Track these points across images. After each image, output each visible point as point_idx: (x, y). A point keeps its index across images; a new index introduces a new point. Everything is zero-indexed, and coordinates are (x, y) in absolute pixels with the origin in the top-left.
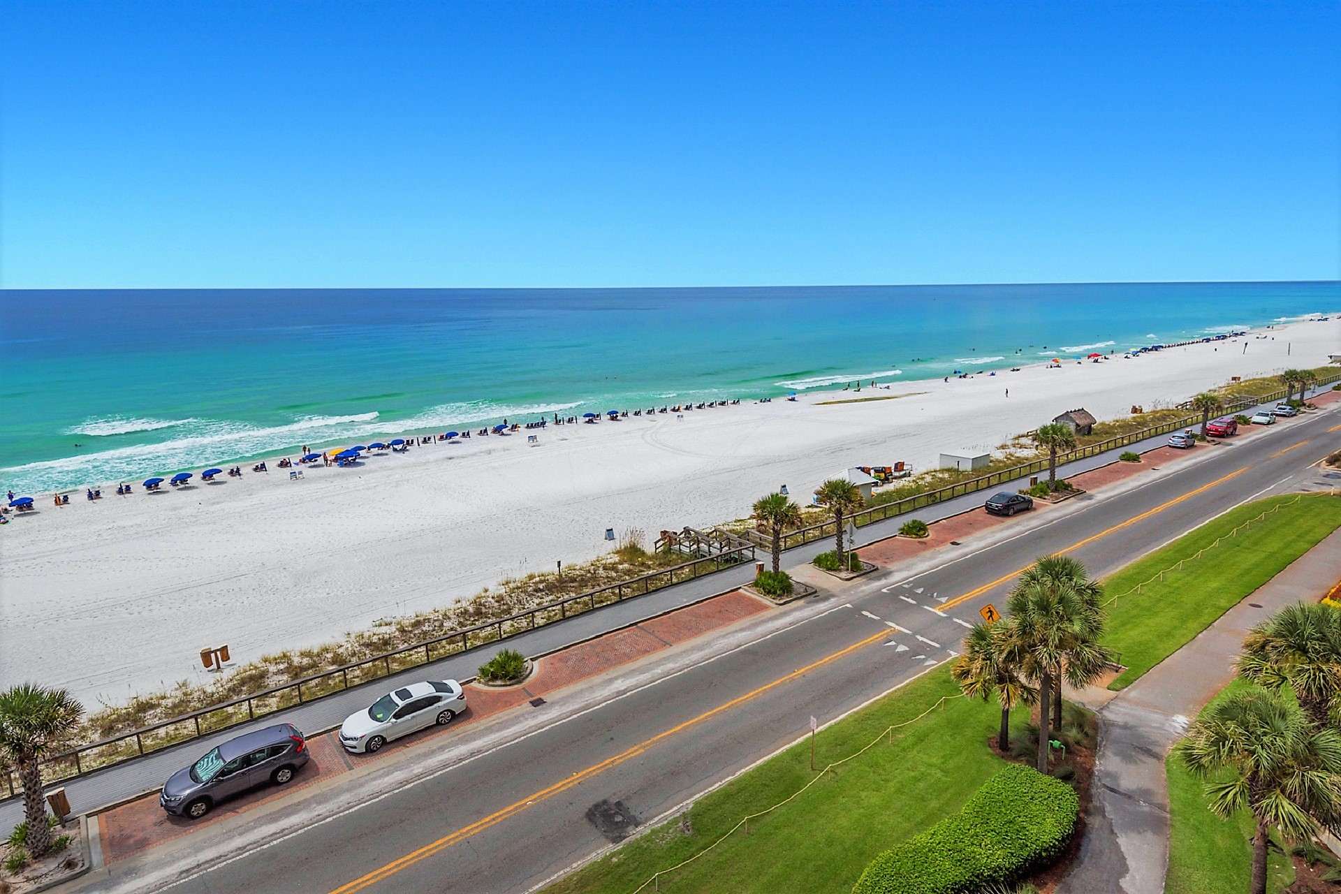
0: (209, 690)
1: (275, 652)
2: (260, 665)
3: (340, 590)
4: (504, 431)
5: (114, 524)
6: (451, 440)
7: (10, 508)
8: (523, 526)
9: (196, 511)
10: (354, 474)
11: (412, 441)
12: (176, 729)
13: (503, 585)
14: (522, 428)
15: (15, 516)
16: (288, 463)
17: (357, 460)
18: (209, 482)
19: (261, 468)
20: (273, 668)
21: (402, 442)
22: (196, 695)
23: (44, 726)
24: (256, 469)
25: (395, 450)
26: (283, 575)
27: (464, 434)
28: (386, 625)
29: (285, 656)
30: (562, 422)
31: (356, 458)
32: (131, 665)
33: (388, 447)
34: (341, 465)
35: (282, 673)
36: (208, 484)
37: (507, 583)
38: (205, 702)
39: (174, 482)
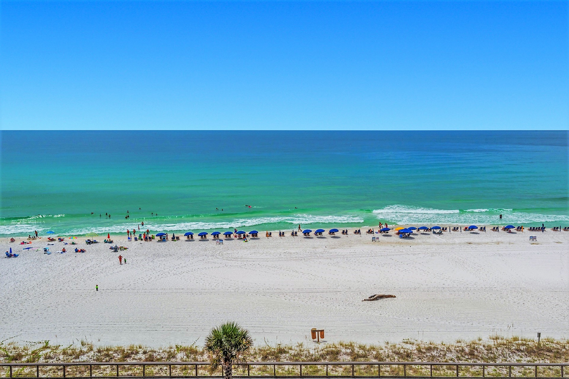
0: (312, 352)
1: (347, 342)
2: (337, 346)
3: (388, 314)
4: (512, 230)
5: (287, 250)
6: (472, 231)
7: (249, 235)
8: (515, 300)
9: (323, 250)
10: (407, 244)
11: (446, 228)
12: (293, 368)
13: (493, 339)
14: (526, 230)
15: (251, 239)
16: (372, 232)
17: (410, 236)
18: (332, 236)
19: (358, 232)
20: (343, 350)
21: (439, 228)
22: (305, 352)
23: (236, 346)
24: (356, 232)
25: (434, 233)
26: (359, 297)
27: (481, 228)
28: (410, 344)
29: (351, 345)
30: (559, 229)
31: (410, 234)
32: (281, 326)
33: (430, 230)
34: (401, 237)
35: (348, 355)
36: (331, 237)
37: (497, 338)
38: (308, 358)
39: (316, 234)
